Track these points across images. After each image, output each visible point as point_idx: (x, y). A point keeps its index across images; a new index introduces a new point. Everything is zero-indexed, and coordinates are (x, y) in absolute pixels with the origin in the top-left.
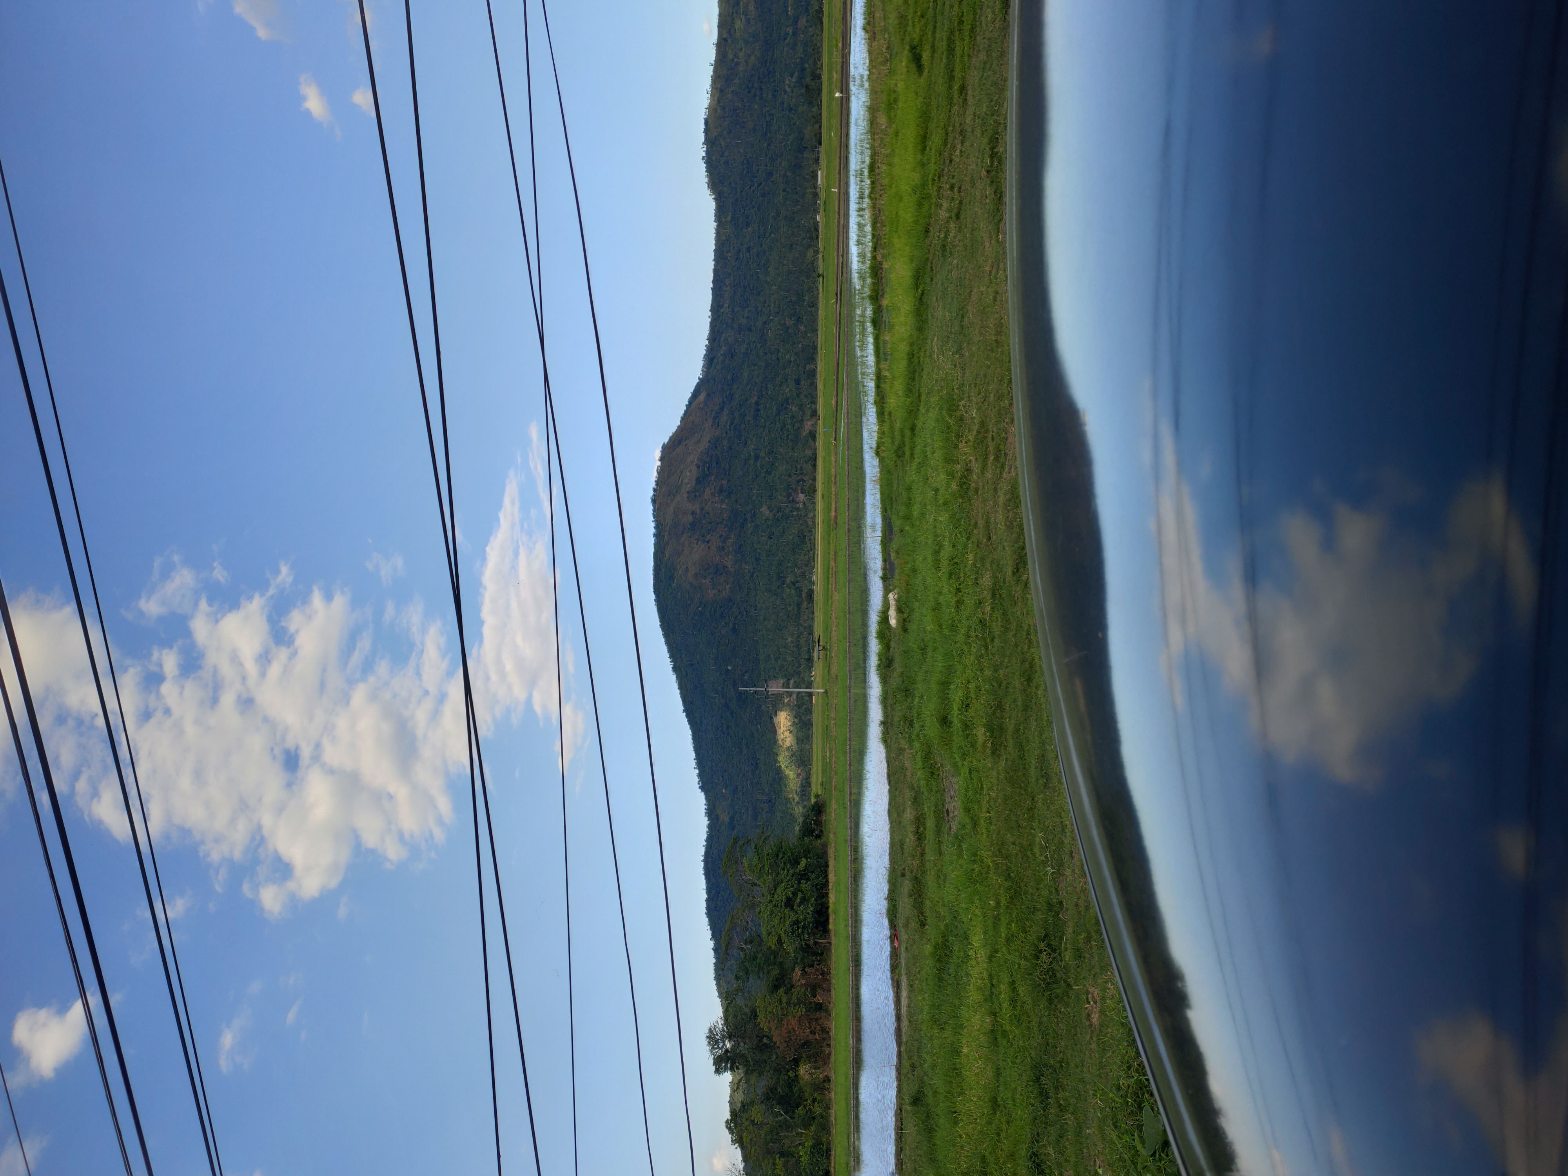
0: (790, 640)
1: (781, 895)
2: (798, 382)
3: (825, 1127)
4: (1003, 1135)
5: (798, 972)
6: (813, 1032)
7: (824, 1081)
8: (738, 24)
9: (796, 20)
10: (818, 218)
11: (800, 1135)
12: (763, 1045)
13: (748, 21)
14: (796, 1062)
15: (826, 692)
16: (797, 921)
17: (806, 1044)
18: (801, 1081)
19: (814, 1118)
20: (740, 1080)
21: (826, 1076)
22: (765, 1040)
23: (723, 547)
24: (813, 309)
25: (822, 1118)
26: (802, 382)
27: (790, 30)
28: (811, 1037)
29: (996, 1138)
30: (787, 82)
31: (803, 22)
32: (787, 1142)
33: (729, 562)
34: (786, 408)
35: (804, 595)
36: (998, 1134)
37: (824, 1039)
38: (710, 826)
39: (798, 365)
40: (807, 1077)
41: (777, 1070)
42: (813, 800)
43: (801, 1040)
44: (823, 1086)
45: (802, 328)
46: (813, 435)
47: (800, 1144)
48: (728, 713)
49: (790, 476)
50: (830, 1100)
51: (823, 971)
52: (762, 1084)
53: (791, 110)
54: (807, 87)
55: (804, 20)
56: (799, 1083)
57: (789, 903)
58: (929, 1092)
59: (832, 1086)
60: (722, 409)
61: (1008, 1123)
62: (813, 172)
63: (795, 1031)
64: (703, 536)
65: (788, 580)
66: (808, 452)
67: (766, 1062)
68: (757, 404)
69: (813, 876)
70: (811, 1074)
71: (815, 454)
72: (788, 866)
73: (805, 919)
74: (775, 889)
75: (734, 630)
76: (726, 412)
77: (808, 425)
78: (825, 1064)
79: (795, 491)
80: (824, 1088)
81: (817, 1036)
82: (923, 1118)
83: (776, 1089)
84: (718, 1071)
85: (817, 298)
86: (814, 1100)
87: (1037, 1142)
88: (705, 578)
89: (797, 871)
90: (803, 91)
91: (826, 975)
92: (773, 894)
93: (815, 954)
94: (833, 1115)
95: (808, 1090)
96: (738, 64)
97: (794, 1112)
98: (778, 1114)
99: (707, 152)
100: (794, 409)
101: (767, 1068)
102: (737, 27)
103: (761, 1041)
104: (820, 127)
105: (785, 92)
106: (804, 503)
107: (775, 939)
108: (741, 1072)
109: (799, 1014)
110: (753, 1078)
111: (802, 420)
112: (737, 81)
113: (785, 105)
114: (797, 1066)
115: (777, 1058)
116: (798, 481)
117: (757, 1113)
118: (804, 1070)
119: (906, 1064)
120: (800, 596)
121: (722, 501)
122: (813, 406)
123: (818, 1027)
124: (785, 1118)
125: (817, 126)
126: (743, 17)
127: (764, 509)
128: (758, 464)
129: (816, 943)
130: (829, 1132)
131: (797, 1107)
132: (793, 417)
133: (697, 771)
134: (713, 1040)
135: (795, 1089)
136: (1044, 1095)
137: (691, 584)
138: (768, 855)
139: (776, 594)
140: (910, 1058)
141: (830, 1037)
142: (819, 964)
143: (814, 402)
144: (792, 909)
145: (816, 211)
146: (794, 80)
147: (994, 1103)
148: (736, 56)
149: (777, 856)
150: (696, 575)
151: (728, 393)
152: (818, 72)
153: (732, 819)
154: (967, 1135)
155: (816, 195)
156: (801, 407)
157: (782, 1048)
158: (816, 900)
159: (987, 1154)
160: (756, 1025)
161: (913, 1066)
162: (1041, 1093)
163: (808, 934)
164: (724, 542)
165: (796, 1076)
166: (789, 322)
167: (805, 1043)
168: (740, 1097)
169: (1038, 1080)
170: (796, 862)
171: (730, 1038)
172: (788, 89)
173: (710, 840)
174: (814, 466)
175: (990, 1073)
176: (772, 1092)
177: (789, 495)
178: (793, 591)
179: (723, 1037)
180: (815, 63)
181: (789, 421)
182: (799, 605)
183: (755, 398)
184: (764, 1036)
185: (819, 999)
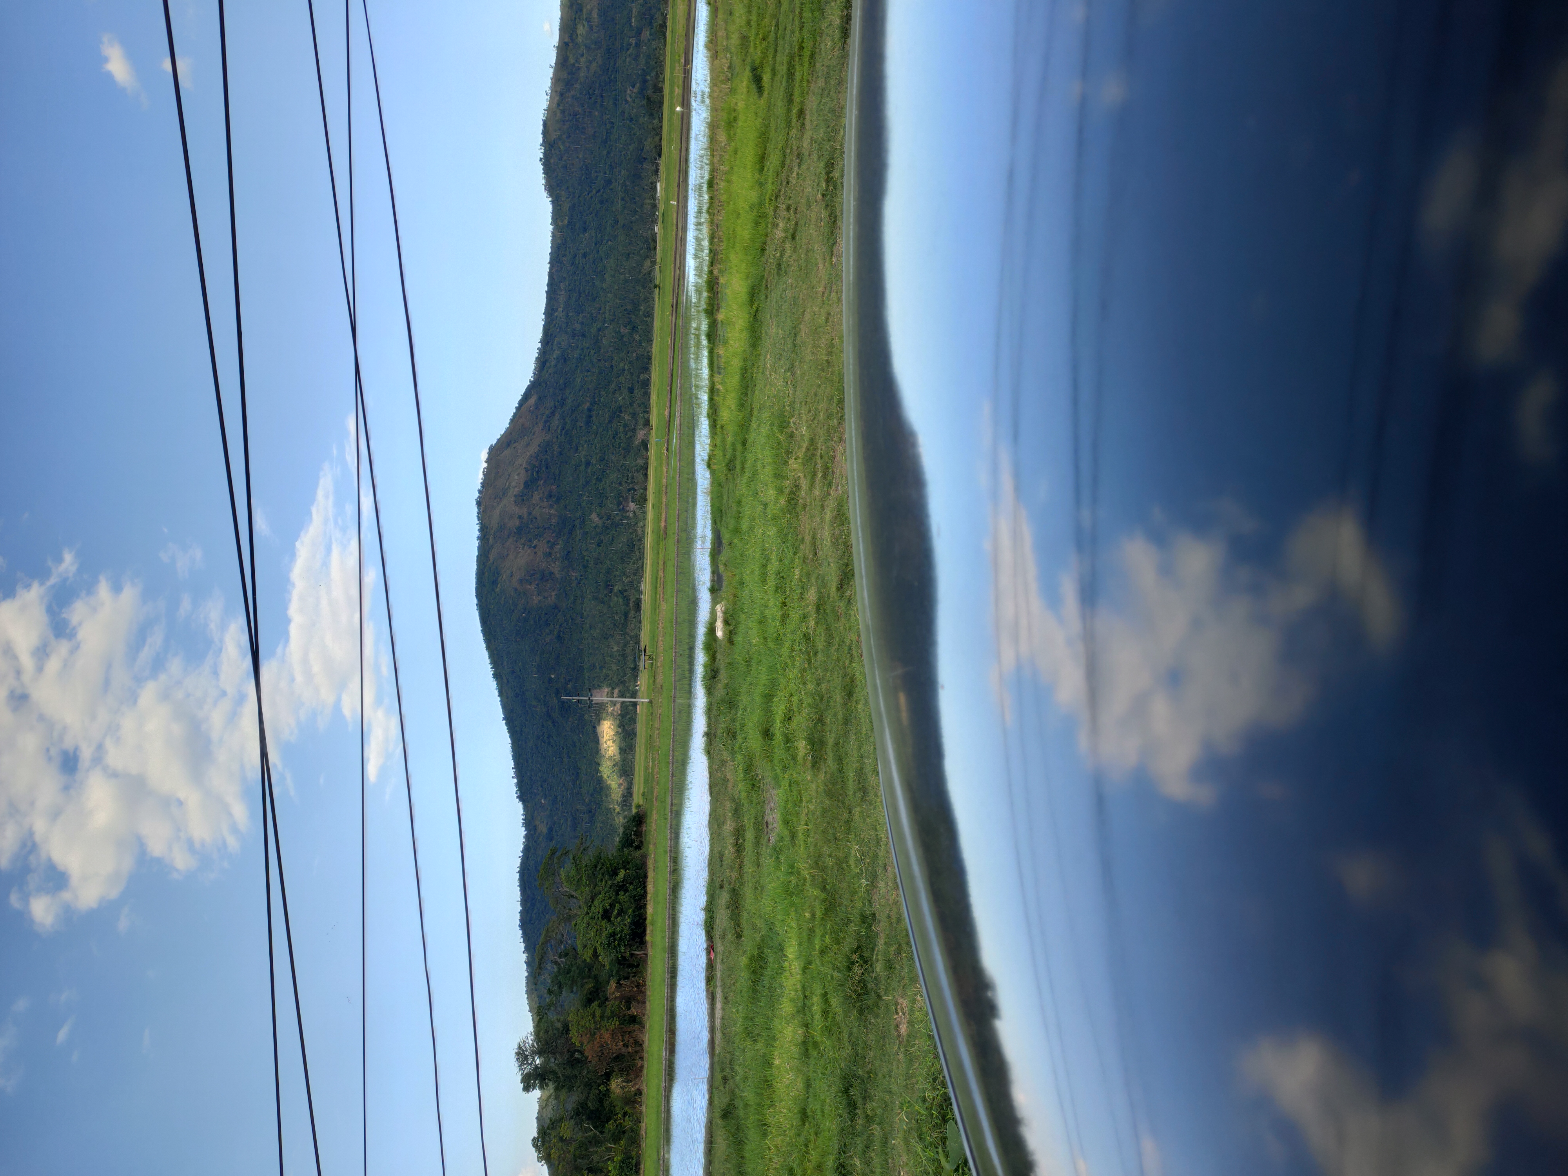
0: (615, 648)
1: (598, 907)
2: (631, 390)
3: (635, 1140)
4: (811, 1146)
5: (613, 985)
6: (626, 1046)
7: (636, 1094)
8: (581, 30)
9: (639, 32)
10: (656, 229)
11: (609, 1149)
12: (575, 1059)
13: (591, 28)
14: (608, 1076)
15: (651, 702)
16: (614, 933)
17: (619, 1058)
18: (612, 1096)
19: (624, 1132)
20: (549, 1097)
21: (638, 1089)
22: (577, 1055)
23: (550, 554)
24: (648, 319)
25: (632, 1131)
26: (636, 391)
27: (633, 41)
28: (624, 1050)
29: (804, 1149)
30: (629, 92)
31: (646, 34)
32: (595, 1158)
33: (556, 568)
34: (619, 416)
35: (631, 604)
36: (806, 1146)
37: (637, 1052)
38: (526, 837)
39: (632, 374)
40: (618, 1091)
41: (588, 1085)
42: (634, 811)
43: (613, 1053)
44: (634, 1099)
45: (637, 337)
46: (645, 445)
47: (609, 1159)
48: (550, 723)
49: (620, 484)
50: (641, 1113)
51: (638, 983)
52: (573, 1100)
53: (631, 120)
54: (649, 99)
55: (648, 33)
56: (609, 1097)
57: (606, 915)
58: (739, 1103)
59: (644, 1098)
60: (553, 413)
61: (816, 1134)
62: (652, 183)
63: (607, 1045)
64: (530, 541)
65: (616, 588)
66: (640, 462)
67: (576, 1077)
68: (589, 410)
69: (631, 887)
70: (623, 1088)
71: (647, 464)
72: (607, 877)
73: (622, 931)
74: (593, 901)
75: (559, 637)
76: (557, 416)
77: (641, 434)
78: (637, 1077)
79: (626, 499)
80: (635, 1102)
81: (630, 1049)
82: (733, 1131)
83: (586, 1104)
84: (527, 1088)
85: (653, 308)
86: (625, 1114)
87: (844, 1152)
88: (530, 584)
89: (616, 882)
90: (644, 102)
91: (641, 987)
92: (590, 906)
93: (631, 966)
94: (643, 1128)
95: (619, 1104)
96: (579, 69)
97: (603, 1126)
98: (587, 1130)
99: (545, 154)
100: (627, 417)
101: (578, 1084)
102: (579, 32)
103: (572, 1056)
104: (661, 139)
105: (626, 101)
106: (634, 512)
107: (591, 951)
108: (551, 1086)
109: (612, 1027)
110: (563, 1094)
111: (634, 429)
112: (577, 86)
113: (626, 115)
114: (609, 1080)
115: (588, 1072)
116: (629, 490)
117: (567, 1129)
118: (616, 1085)
119: (719, 1077)
120: (627, 605)
121: (551, 506)
122: (646, 416)
123: (631, 1040)
124: (595, 1134)
125: (657, 138)
126: (586, 23)
127: (594, 517)
128: (589, 470)
129: (632, 955)
130: (639, 1146)
131: (608, 1122)
132: (625, 425)
133: (515, 780)
134: (522, 1056)
135: (606, 1104)
136: (852, 1106)
137: (516, 589)
138: (586, 866)
139: (603, 602)
140: (722, 1070)
141: (643, 1050)
142: (634, 976)
143: (648, 412)
144: (609, 920)
145: (654, 222)
146: (635, 90)
147: (804, 1115)
148: (577, 61)
149: (596, 867)
150: (521, 581)
151: (559, 398)
152: (660, 85)
153: (550, 830)
154: (776, 1147)
155: (654, 207)
156: (634, 415)
157: (594, 1062)
158: (634, 912)
159: (795, 1166)
160: (568, 1040)
161: (725, 1079)
162: (849, 1104)
163: (625, 946)
164: (551, 548)
165: (608, 1090)
166: (624, 331)
167: (617, 1057)
168: (549, 1113)
169: (846, 1091)
170: (615, 873)
171: (540, 1052)
172: (629, 99)
173: (528, 851)
174: (646, 475)
175: (800, 1085)
176: (582, 1108)
177: (619, 503)
178: (621, 600)
179: (534, 1053)
180: (657, 76)
181: (621, 429)
182: (626, 615)
183: (588, 404)
184: (576, 1051)
185: (634, 1011)
